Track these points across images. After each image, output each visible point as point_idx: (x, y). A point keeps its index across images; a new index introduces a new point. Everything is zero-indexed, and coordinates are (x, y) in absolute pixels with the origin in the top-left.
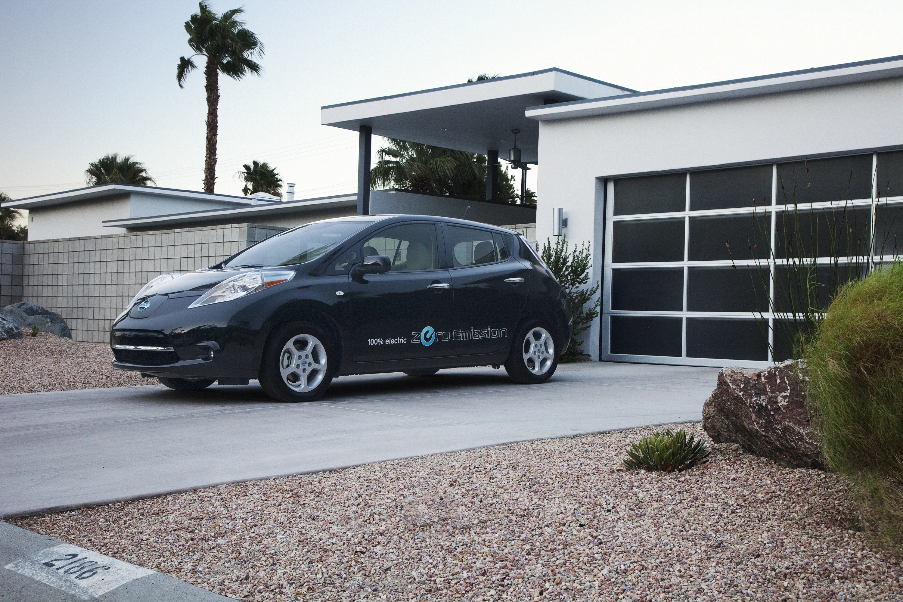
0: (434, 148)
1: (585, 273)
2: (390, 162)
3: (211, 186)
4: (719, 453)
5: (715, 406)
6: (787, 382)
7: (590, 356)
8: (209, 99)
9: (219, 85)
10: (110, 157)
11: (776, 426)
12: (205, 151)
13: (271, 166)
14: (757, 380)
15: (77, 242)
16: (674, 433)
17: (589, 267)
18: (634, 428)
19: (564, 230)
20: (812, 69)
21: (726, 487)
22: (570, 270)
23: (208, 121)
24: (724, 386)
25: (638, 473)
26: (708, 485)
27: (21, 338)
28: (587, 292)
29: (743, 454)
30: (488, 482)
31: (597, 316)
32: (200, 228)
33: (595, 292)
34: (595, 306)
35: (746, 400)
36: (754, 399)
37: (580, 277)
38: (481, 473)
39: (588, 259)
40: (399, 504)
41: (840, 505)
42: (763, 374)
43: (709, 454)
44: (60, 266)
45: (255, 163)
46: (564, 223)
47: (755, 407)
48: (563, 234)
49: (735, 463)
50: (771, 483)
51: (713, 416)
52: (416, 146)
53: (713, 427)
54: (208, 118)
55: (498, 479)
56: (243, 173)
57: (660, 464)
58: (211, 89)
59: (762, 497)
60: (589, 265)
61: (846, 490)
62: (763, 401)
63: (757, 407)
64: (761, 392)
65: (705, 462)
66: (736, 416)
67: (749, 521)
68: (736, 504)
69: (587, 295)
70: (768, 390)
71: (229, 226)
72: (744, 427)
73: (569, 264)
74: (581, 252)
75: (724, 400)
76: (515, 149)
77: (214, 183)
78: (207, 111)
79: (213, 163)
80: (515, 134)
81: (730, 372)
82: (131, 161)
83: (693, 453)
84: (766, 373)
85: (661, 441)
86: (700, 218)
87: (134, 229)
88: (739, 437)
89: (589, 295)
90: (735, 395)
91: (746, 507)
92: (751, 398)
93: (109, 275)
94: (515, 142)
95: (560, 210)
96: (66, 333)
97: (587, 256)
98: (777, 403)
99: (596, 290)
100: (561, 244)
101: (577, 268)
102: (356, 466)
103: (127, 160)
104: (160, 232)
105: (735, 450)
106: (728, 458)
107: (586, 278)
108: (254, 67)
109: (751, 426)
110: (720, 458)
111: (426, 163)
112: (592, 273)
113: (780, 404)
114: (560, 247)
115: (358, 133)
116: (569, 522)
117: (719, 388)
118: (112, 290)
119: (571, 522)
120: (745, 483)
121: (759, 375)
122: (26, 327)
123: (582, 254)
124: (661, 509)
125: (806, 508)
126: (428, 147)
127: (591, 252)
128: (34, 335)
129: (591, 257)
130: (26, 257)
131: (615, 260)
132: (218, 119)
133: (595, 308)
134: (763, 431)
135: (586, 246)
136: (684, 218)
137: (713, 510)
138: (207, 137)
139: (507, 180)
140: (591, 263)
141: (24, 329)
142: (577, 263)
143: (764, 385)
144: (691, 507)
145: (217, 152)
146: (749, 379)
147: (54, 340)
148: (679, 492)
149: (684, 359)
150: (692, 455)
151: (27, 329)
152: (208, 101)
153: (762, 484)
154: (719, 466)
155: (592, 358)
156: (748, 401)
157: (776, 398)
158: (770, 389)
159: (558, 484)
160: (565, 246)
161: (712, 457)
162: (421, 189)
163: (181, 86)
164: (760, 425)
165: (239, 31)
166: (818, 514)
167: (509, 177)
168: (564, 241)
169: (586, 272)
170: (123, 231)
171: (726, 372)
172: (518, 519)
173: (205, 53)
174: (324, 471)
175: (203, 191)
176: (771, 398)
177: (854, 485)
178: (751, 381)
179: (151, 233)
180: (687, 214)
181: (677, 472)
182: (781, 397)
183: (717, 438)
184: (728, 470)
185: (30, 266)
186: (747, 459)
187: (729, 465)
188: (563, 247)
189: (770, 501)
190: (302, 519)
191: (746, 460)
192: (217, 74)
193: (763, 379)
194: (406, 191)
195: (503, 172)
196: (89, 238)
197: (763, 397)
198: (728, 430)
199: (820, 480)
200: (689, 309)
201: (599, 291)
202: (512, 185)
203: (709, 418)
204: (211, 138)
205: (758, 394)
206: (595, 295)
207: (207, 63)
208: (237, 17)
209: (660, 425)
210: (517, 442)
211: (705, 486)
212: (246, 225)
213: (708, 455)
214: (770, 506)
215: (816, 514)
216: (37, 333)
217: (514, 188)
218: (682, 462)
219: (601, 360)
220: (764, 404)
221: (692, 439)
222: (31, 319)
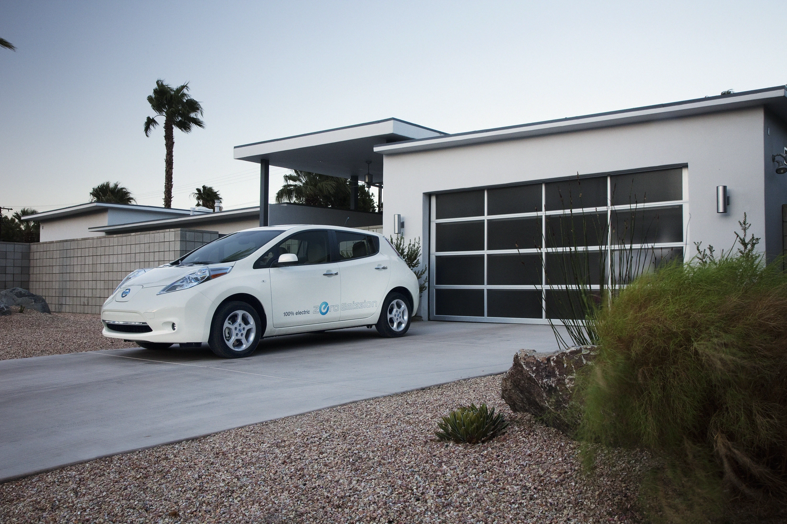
0: (320, 176)
1: (417, 260)
2: (291, 185)
3: (169, 202)
4: (515, 423)
5: (511, 382)
6: (573, 366)
7: (421, 317)
8: (167, 145)
9: (173, 135)
10: (105, 184)
11: (564, 405)
12: (165, 179)
13: (215, 190)
14: (547, 363)
15: (65, 243)
16: (478, 406)
17: (420, 255)
18: (449, 383)
19: (402, 229)
20: (566, 118)
21: (523, 465)
22: (406, 257)
23: (166, 159)
24: (519, 367)
25: (447, 446)
26: (507, 461)
27: (11, 314)
28: (418, 272)
29: (535, 424)
30: (316, 457)
31: (426, 289)
32: (148, 232)
33: (424, 273)
34: (424, 282)
35: (538, 381)
36: (544, 381)
37: (414, 262)
38: (315, 444)
39: (419, 250)
40: (230, 489)
41: (627, 489)
42: (552, 358)
43: (508, 425)
44: (55, 260)
45: (204, 187)
46: (402, 225)
47: (546, 388)
48: (401, 232)
49: (529, 434)
50: (562, 460)
51: (510, 390)
52: (308, 174)
53: (510, 397)
54: (167, 158)
55: (326, 455)
56: (196, 194)
57: (466, 436)
58: (168, 138)
59: (556, 478)
60: (419, 254)
61: (628, 468)
62: (552, 382)
63: (547, 388)
64: (551, 374)
65: (504, 434)
66: (529, 392)
67: (546, 511)
68: (533, 487)
69: (419, 274)
70: (557, 372)
71: (168, 230)
72: (536, 402)
73: (405, 253)
74: (414, 245)
75: (519, 379)
76: (368, 174)
77: (171, 201)
78: (166, 153)
79: (170, 187)
80: (369, 164)
81: (524, 355)
82: (119, 187)
83: (494, 425)
84: (555, 357)
85: (467, 416)
86: (495, 220)
87: (110, 233)
88: (532, 409)
89: (420, 275)
90: (528, 376)
91: (543, 490)
92: (542, 380)
93: (87, 266)
94: (369, 170)
95: (399, 216)
96: (45, 309)
97: (418, 248)
98: (564, 385)
99: (425, 271)
100: (400, 239)
101: (411, 256)
102: (217, 433)
103: (116, 186)
104: (121, 235)
105: (528, 420)
106: (524, 430)
107: (418, 263)
108: (198, 123)
109: (542, 403)
110: (517, 429)
111: (315, 185)
112: (422, 259)
113: (568, 386)
114: (399, 242)
115: (260, 164)
116: (379, 516)
117: (514, 368)
118: (89, 276)
119: (381, 517)
120: (540, 459)
121: (548, 360)
122: (16, 306)
123: (414, 247)
124: (466, 495)
125: (597, 493)
126: (316, 175)
127: (421, 245)
128: (21, 311)
129: (421, 248)
130: (32, 254)
131: (437, 250)
132: (174, 158)
133: (424, 284)
134: (553, 409)
135: (417, 240)
136: (484, 220)
137: (513, 495)
138: (166, 170)
139: (369, 196)
140: (421, 252)
141: (13, 307)
142: (411, 252)
143: (553, 368)
144: (493, 491)
145: (173, 180)
146: (540, 363)
147: (37, 315)
148: (483, 472)
149: (486, 318)
150: (493, 427)
151: (17, 307)
152: (166, 146)
153: (555, 462)
154: (516, 437)
155: (423, 319)
156: (540, 382)
157: (564, 380)
158: (559, 372)
159: (378, 459)
160: (402, 241)
161: (509, 428)
162: (312, 203)
163: (147, 136)
164: (550, 403)
165: (187, 100)
166: (609, 501)
167: (371, 194)
168: (402, 238)
169: (418, 258)
170: (103, 234)
171: (521, 355)
172: (333, 509)
173: (164, 114)
174: (187, 440)
175: (164, 206)
176: (559, 380)
177: (635, 463)
178: (542, 364)
179: (115, 236)
180: (486, 218)
181: (481, 444)
182: (568, 379)
183: (514, 408)
184: (524, 442)
185: (34, 260)
186: (539, 429)
187: (524, 437)
188: (401, 241)
189: (564, 482)
190: (135, 511)
191: (538, 431)
192: (172, 128)
193: (552, 363)
194: (302, 205)
195: (367, 191)
196: (73, 240)
197: (552, 379)
198: (522, 401)
199: (605, 456)
200: (489, 283)
201: (427, 272)
202: (373, 199)
203: (506, 390)
204: (169, 171)
205: (548, 376)
206: (424, 275)
207: (166, 121)
208: (185, 91)
209: (469, 379)
210: (356, 402)
211: (505, 462)
212: (179, 229)
213: (506, 426)
214: (564, 490)
215: (607, 501)
216: (23, 310)
217: (374, 201)
218: (484, 435)
219: (429, 320)
220: (554, 385)
221: (492, 413)
222: (20, 300)
